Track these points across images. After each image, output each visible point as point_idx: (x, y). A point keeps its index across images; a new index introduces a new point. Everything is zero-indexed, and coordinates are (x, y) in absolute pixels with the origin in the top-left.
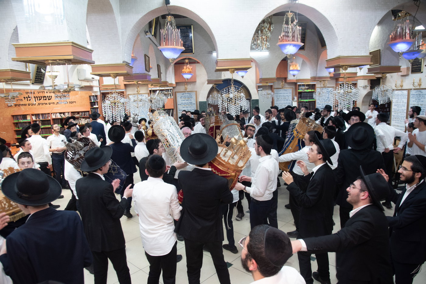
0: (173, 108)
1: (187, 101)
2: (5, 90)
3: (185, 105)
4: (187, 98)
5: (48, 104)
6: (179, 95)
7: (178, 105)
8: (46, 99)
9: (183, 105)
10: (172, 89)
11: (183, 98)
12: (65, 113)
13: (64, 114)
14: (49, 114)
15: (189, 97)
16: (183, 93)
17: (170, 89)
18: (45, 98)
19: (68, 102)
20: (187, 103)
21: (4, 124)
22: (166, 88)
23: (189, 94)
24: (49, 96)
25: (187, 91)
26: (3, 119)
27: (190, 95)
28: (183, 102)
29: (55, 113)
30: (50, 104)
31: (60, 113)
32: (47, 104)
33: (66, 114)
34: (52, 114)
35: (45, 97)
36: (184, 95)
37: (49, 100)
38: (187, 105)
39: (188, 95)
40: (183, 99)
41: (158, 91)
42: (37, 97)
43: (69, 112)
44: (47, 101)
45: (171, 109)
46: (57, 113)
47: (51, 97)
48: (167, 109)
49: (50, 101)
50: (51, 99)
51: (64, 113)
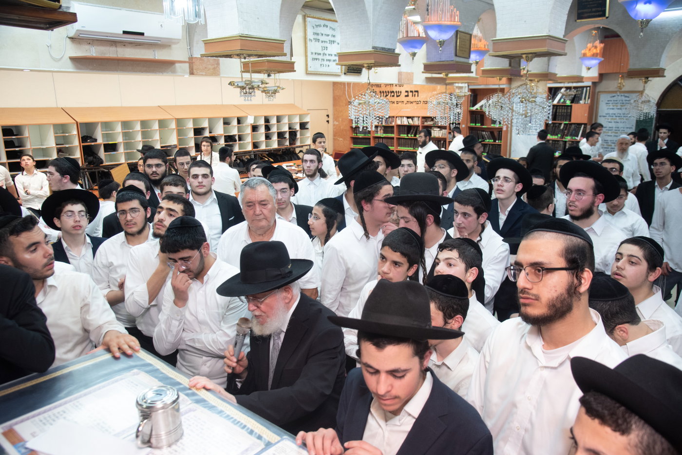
0: (585, 121)
1: (619, 111)
2: (347, 83)
3: (614, 117)
4: (619, 105)
5: (395, 102)
6: (603, 99)
7: (600, 116)
8: (393, 96)
9: (610, 118)
10: (590, 87)
11: (610, 104)
12: (414, 117)
13: (412, 120)
14: (394, 117)
15: (624, 102)
16: (614, 95)
17: (587, 87)
18: (393, 94)
19: (422, 102)
20: (619, 115)
21: (342, 128)
22: (575, 85)
23: (626, 97)
24: (399, 92)
25: (623, 90)
26: (342, 120)
27: (627, 99)
28: (611, 112)
29: (401, 117)
30: (397, 103)
31: (408, 118)
32: (394, 102)
33: (416, 119)
34: (397, 117)
35: (393, 92)
36: (615, 98)
37: (397, 96)
38: (618, 118)
39: (623, 98)
40: (611, 107)
41: (563, 90)
42: (383, 92)
43: (419, 117)
44: (395, 99)
45: (580, 124)
46: (403, 117)
47: (401, 92)
48: (574, 124)
49: (399, 99)
50: (399, 96)
51: (412, 118)
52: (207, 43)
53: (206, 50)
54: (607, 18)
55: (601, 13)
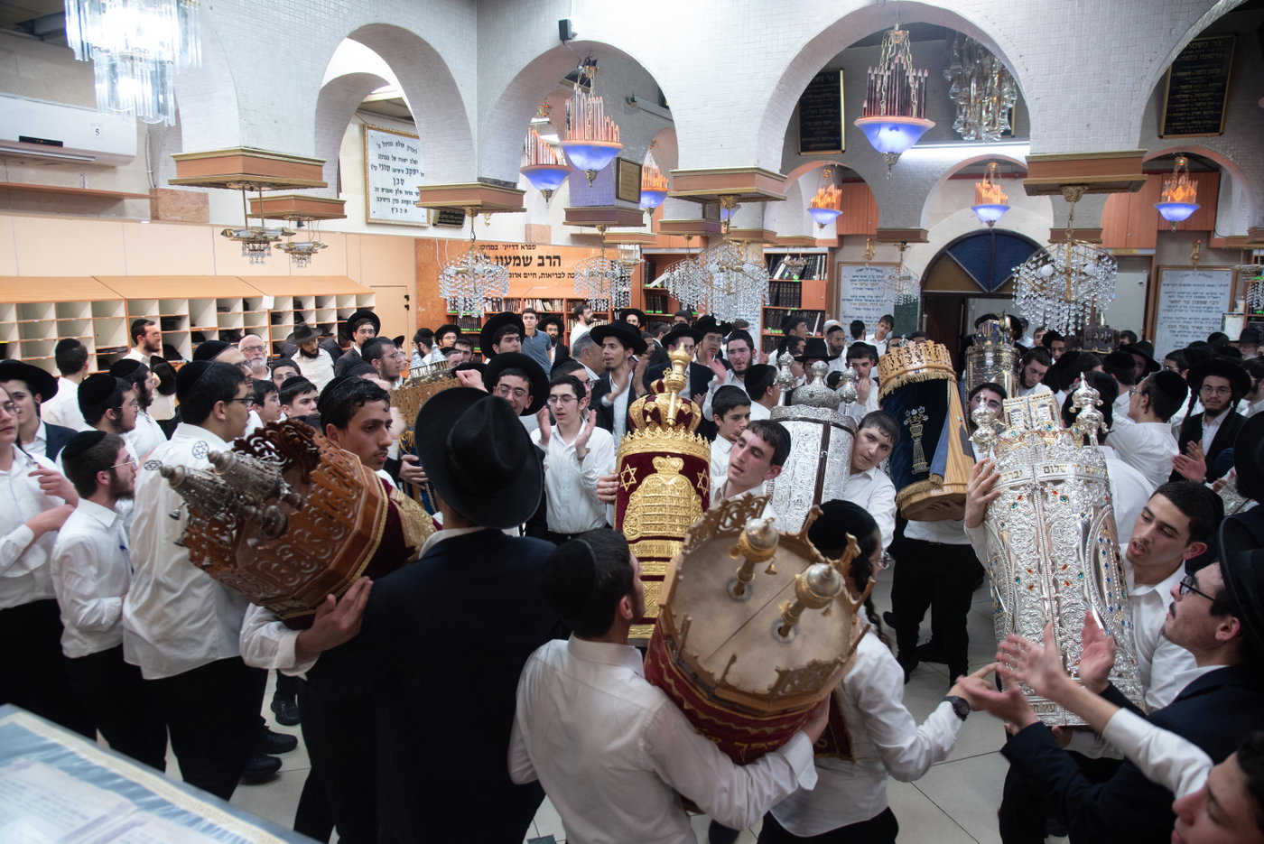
0: (823, 308)
1: (870, 293)
2: (439, 241)
3: (864, 301)
4: (869, 282)
5: (522, 276)
6: (847, 273)
7: (844, 300)
8: (518, 265)
9: (857, 302)
10: (826, 254)
11: (857, 282)
12: (554, 299)
13: (551, 304)
14: (520, 299)
15: (876, 278)
16: (861, 268)
17: (822, 254)
18: (517, 261)
19: (566, 275)
20: (870, 298)
21: (431, 317)
22: (803, 251)
23: (878, 271)
24: (527, 258)
25: (873, 260)
26: (432, 305)
27: (881, 274)
28: (859, 293)
29: (532, 299)
30: (526, 275)
31: (544, 300)
32: (520, 275)
33: (557, 303)
34: (525, 300)
35: (518, 258)
36: (862, 273)
37: (525, 265)
38: (868, 303)
39: (874, 273)
40: (859, 286)
41: (787, 258)
42: (501, 258)
43: (562, 300)
44: (522, 269)
45: (817, 311)
46: (536, 299)
47: (531, 258)
48: (807, 311)
49: (527, 270)
50: (529, 264)
51: (551, 301)
52: (182, 161)
53: (179, 173)
54: (843, 152)
55: (834, 144)
